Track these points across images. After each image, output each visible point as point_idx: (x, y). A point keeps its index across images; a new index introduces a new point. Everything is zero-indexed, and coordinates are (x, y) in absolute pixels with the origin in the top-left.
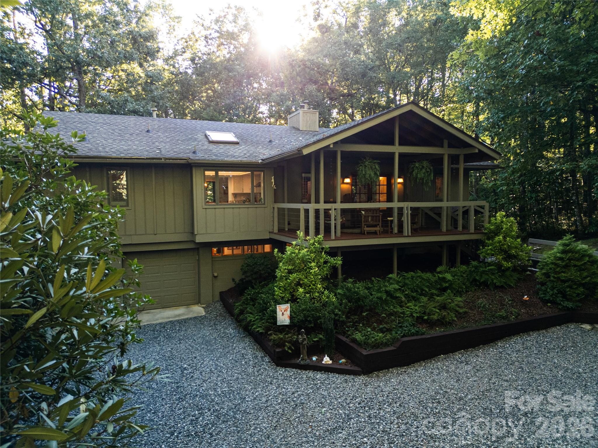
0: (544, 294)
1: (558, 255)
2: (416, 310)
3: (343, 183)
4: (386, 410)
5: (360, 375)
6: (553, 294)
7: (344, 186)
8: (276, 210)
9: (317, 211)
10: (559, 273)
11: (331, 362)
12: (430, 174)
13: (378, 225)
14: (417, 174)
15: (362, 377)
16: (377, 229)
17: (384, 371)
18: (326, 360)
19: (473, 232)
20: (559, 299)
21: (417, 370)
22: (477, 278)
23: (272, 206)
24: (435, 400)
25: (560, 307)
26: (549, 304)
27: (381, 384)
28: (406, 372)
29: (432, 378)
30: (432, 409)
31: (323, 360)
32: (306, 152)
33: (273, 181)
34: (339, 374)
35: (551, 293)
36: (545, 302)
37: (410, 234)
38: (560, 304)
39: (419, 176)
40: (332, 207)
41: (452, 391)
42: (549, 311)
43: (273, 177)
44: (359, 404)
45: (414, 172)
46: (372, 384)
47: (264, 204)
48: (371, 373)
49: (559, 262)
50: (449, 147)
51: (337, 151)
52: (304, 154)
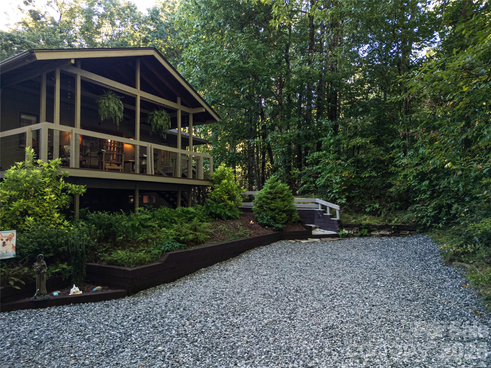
0: (262, 220)
1: (268, 190)
2: (171, 233)
4: (171, 317)
5: (124, 297)
6: (268, 219)
9: (51, 132)
10: (270, 204)
11: (81, 292)
12: (169, 122)
13: (121, 164)
14: (157, 121)
15: (127, 299)
16: (120, 167)
17: (151, 289)
18: (75, 290)
19: (203, 179)
20: (272, 223)
21: (184, 283)
22: (213, 211)
24: (216, 298)
25: (274, 228)
26: (267, 227)
27: (153, 300)
28: (174, 286)
29: (203, 285)
30: (218, 305)
31: (69, 293)
32: (40, 56)
34: (94, 302)
35: (266, 218)
36: (263, 225)
37: (153, 174)
38: (273, 226)
39: (159, 122)
40: (72, 130)
41: (227, 289)
42: (268, 232)
44: (134, 320)
45: (154, 119)
46: (142, 301)
48: (137, 292)
49: (269, 196)
50: (183, 104)
51: (76, 75)
52: (38, 59)
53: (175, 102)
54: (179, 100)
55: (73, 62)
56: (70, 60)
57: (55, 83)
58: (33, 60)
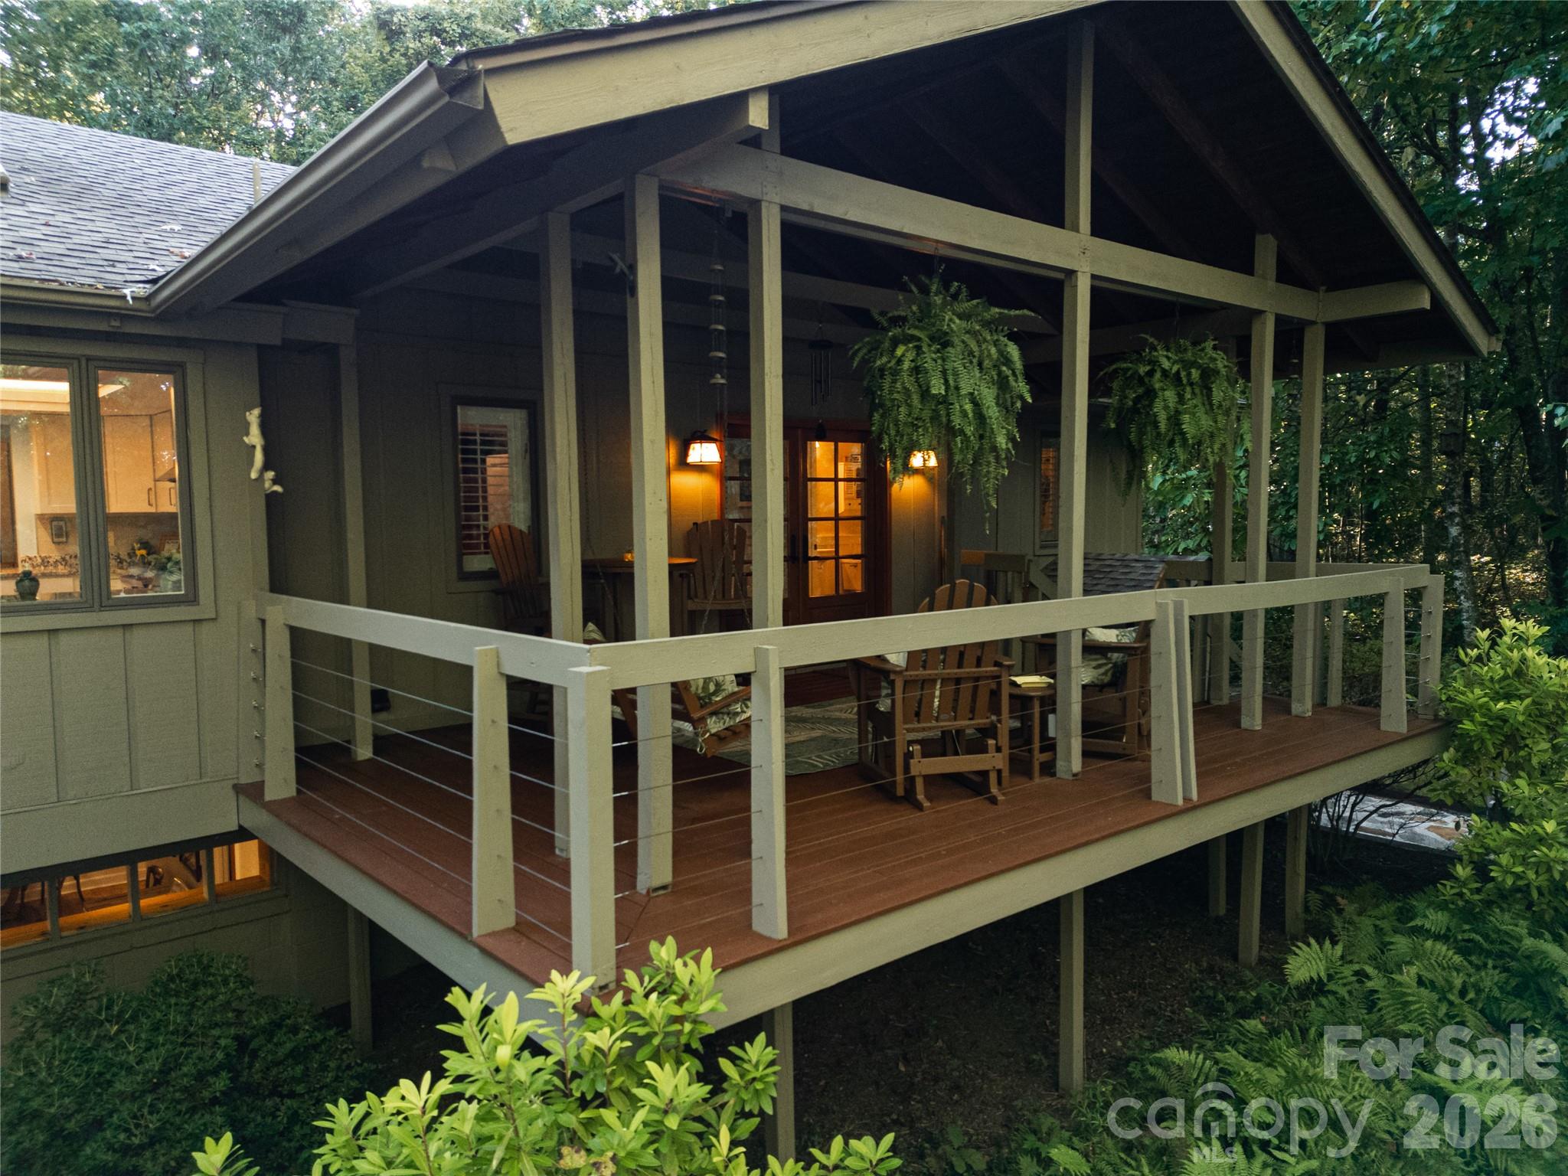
3: (683, 464)
7: (688, 484)
8: (279, 647)
23: (251, 612)
33: (255, 437)
37: (1195, 796)
40: (759, 654)
43: (253, 417)
47: (191, 598)
50: (1286, 275)
51: (756, 204)
52: (512, 138)
53: (1245, 266)
54: (1266, 251)
55: (758, 115)
56: (737, 101)
57: (633, 290)
58: (486, 151)
